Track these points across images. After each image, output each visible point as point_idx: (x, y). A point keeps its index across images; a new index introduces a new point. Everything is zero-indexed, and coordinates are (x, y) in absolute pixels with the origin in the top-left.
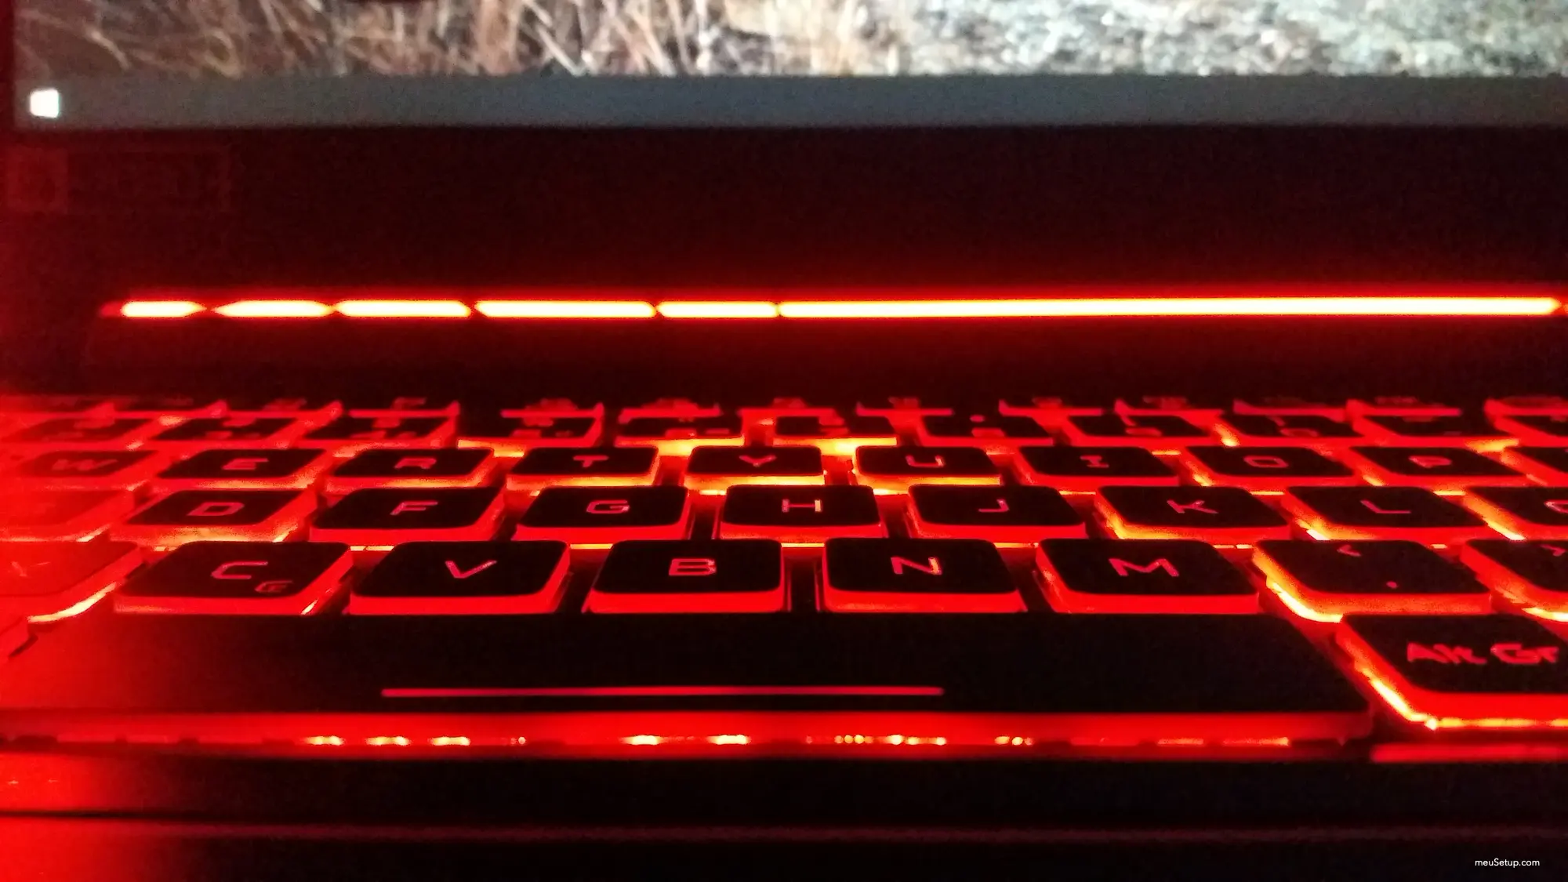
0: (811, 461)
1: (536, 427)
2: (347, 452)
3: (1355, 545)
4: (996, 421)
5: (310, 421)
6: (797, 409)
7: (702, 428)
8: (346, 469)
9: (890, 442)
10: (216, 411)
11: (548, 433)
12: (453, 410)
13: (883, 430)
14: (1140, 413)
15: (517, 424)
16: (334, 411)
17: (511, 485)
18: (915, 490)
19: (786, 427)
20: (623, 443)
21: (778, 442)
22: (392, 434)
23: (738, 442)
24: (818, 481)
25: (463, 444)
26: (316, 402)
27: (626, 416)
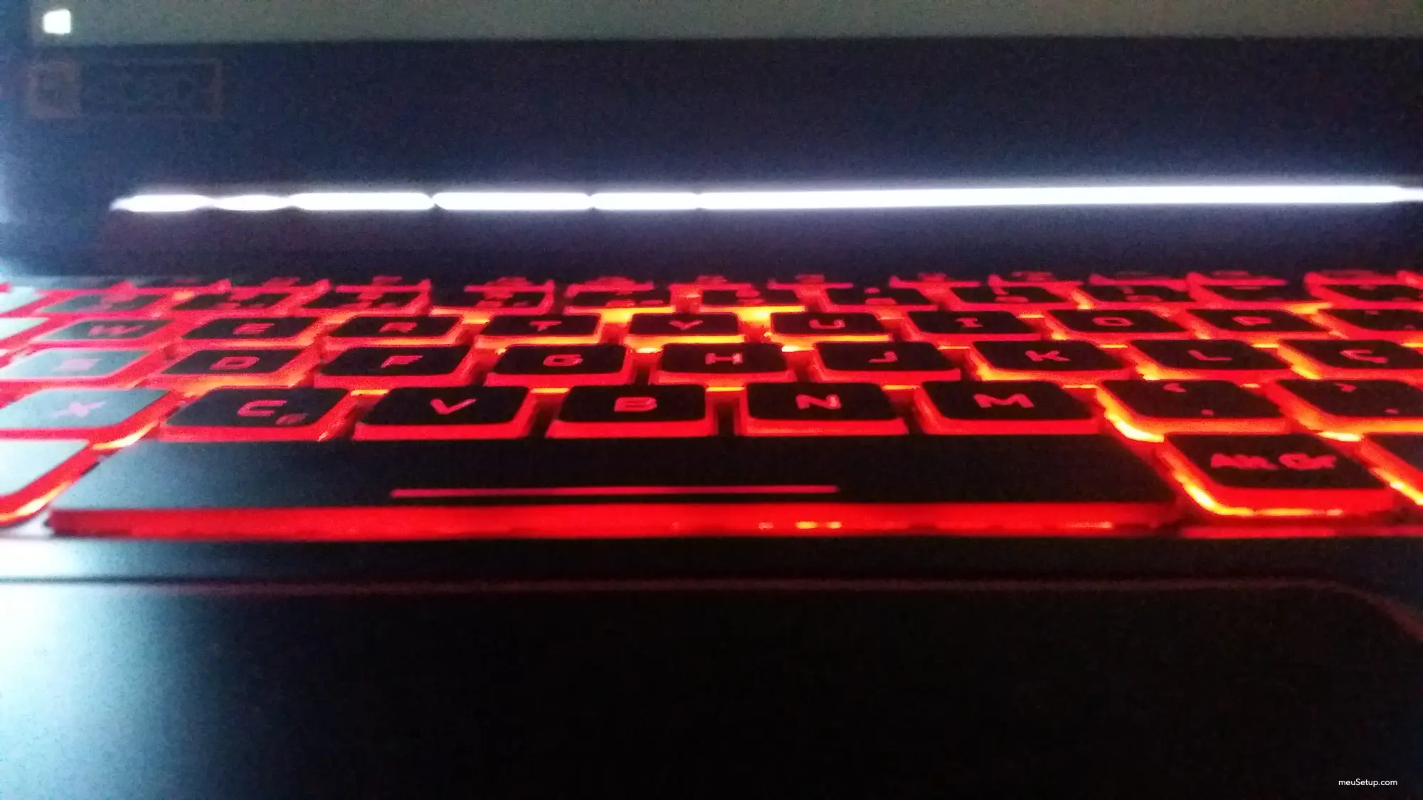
0: (731, 325)
1: (494, 299)
2: (339, 318)
3: (1182, 383)
4: (886, 293)
5: (303, 296)
6: (718, 284)
7: (638, 300)
8: (340, 332)
9: (798, 309)
10: (222, 287)
11: (508, 303)
12: (425, 286)
13: (791, 299)
14: (1008, 284)
15: (481, 296)
16: (322, 288)
17: (481, 344)
18: (820, 346)
19: (709, 298)
20: (572, 311)
21: (704, 310)
22: (375, 304)
23: (669, 310)
24: (737, 339)
25: (437, 312)
26: (307, 280)
27: (574, 290)
